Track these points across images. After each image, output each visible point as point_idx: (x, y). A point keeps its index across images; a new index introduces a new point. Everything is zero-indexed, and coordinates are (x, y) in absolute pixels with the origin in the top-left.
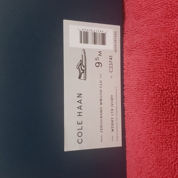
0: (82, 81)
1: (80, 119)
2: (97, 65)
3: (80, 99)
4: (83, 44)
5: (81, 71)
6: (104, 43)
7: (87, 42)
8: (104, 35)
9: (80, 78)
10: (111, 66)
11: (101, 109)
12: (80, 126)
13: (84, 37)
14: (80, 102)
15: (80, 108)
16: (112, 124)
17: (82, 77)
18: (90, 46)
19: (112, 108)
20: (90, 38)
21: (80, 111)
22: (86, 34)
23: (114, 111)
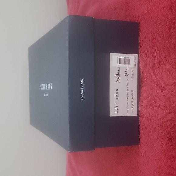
0: (118, 83)
1: (117, 102)
2: (126, 75)
3: (117, 92)
4: (119, 64)
5: (118, 78)
6: (129, 63)
7: (121, 63)
8: (129, 60)
9: (117, 81)
10: (133, 75)
11: (127, 96)
12: (117, 105)
13: (119, 61)
14: (117, 93)
15: (117, 96)
16: (133, 104)
17: (118, 81)
18: (122, 65)
19: (133, 96)
20: (123, 61)
21: (117, 97)
22: (121, 59)
23: (134, 98)
